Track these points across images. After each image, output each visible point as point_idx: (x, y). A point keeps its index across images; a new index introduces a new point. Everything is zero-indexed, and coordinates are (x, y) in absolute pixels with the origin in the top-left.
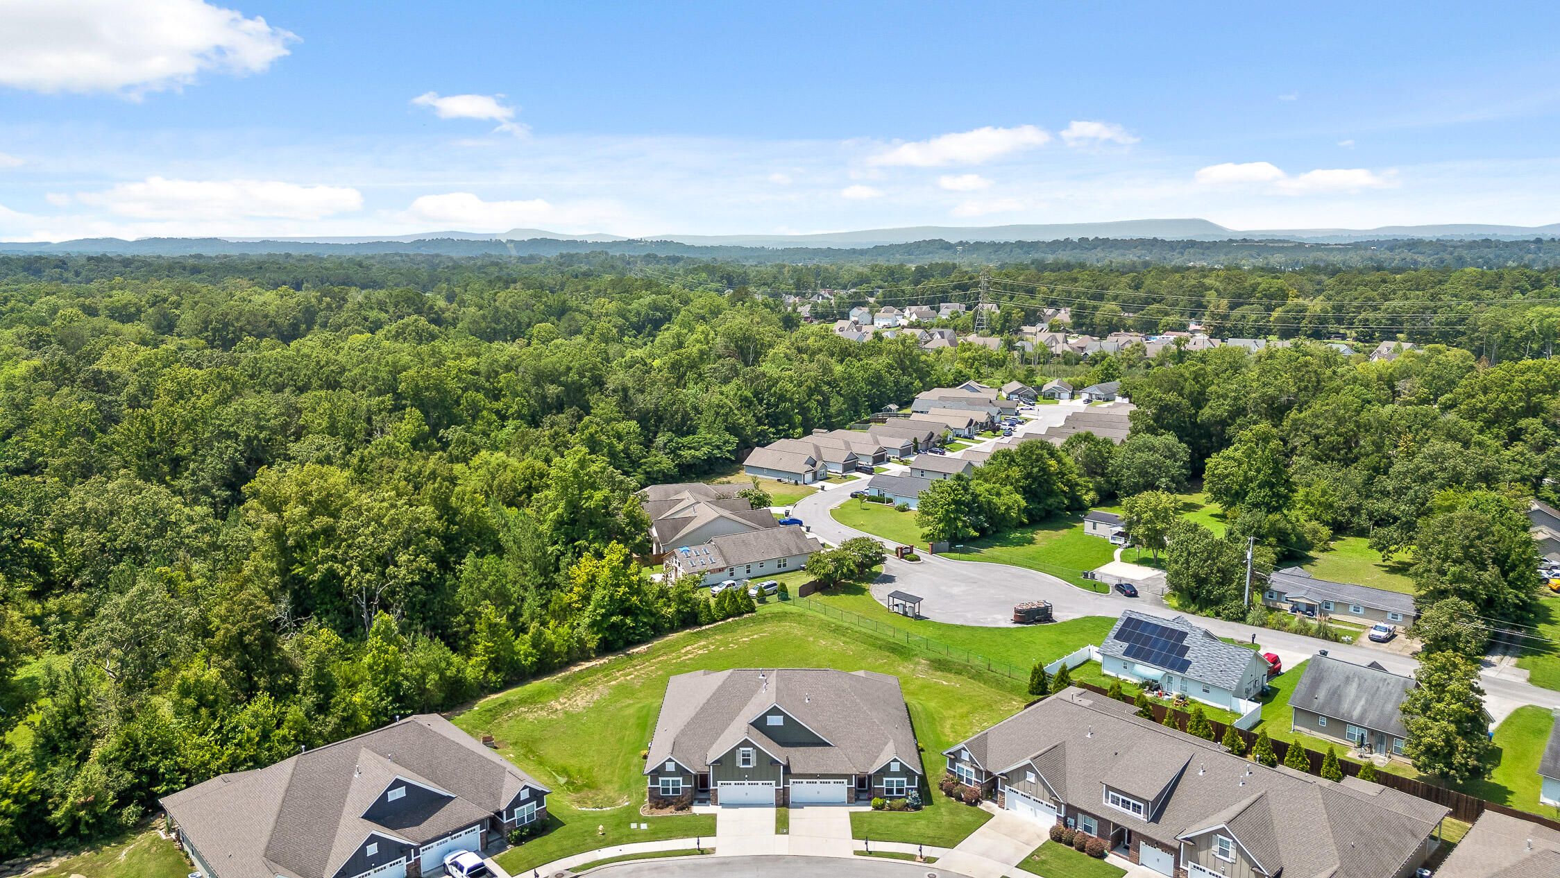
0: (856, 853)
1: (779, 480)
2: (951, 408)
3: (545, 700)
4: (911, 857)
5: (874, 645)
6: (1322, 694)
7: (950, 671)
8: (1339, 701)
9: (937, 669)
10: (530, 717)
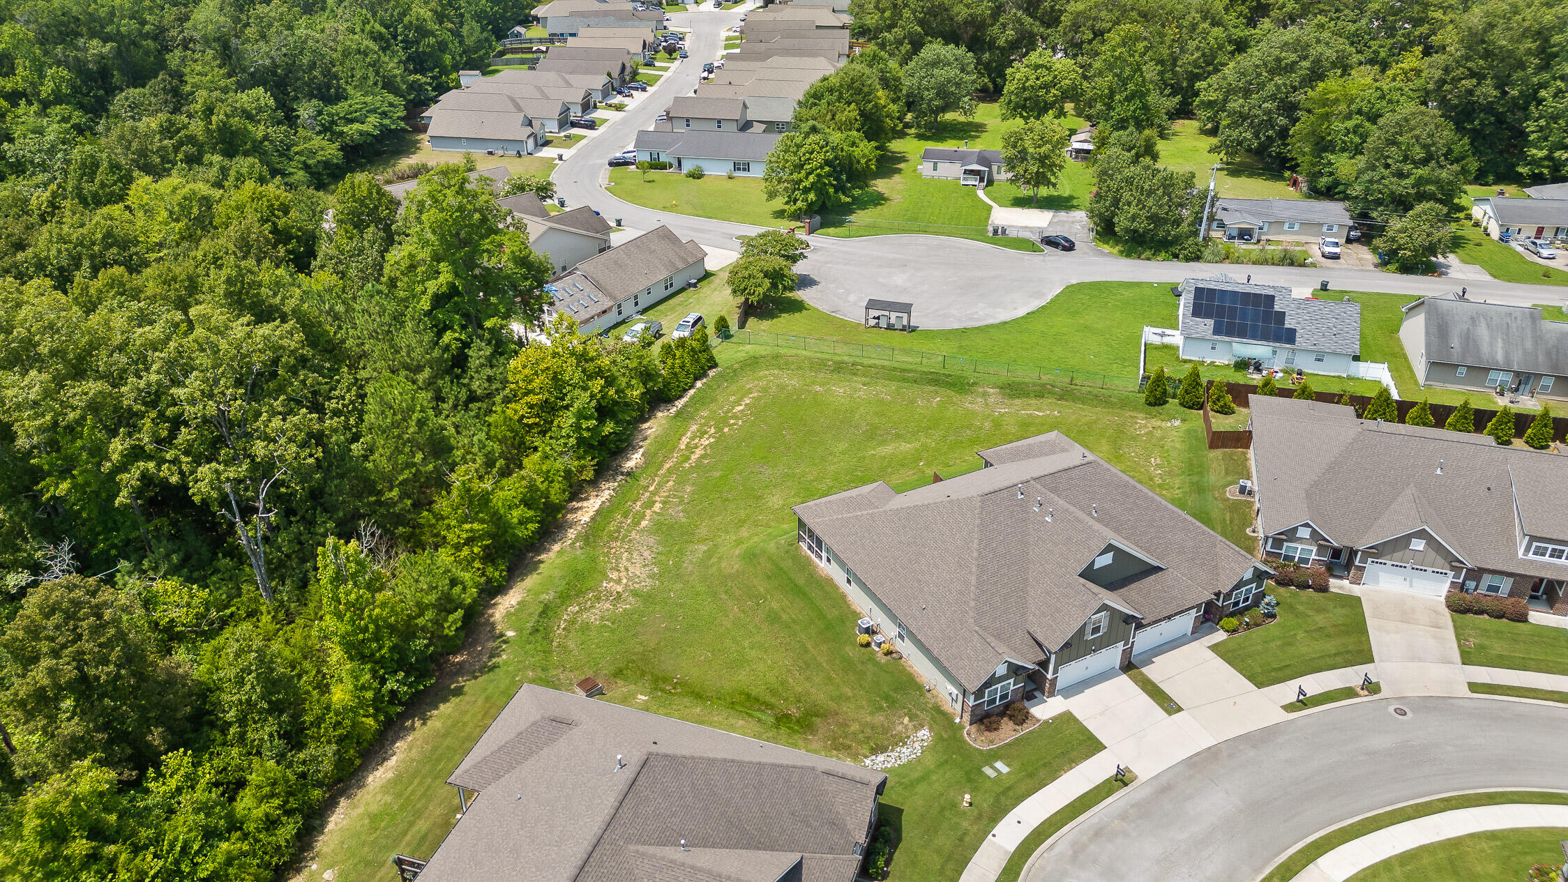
0: (1289, 708)
1: (490, 153)
2: (597, 26)
3: (592, 584)
4: (1349, 693)
5: (904, 380)
6: (1456, 343)
7: (1027, 395)
8: (1478, 348)
9: (1011, 397)
10: (592, 617)
